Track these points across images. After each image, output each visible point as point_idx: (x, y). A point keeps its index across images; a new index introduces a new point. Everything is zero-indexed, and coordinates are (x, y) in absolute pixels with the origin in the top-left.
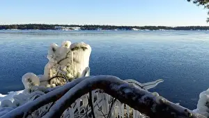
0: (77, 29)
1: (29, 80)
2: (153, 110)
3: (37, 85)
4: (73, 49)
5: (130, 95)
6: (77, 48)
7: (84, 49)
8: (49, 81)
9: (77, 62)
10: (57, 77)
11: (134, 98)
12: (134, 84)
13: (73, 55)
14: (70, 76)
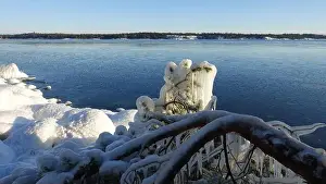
0: (192, 38)
1: (144, 104)
2: (317, 174)
3: (152, 110)
4: (194, 71)
5: (281, 148)
6: (199, 69)
7: (207, 69)
8: (165, 106)
9: (198, 86)
10: (174, 102)
11: (287, 153)
12: (282, 129)
13: (193, 77)
14: (190, 102)
